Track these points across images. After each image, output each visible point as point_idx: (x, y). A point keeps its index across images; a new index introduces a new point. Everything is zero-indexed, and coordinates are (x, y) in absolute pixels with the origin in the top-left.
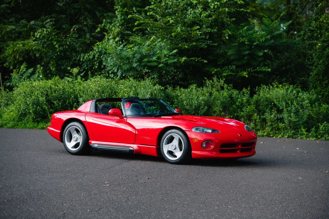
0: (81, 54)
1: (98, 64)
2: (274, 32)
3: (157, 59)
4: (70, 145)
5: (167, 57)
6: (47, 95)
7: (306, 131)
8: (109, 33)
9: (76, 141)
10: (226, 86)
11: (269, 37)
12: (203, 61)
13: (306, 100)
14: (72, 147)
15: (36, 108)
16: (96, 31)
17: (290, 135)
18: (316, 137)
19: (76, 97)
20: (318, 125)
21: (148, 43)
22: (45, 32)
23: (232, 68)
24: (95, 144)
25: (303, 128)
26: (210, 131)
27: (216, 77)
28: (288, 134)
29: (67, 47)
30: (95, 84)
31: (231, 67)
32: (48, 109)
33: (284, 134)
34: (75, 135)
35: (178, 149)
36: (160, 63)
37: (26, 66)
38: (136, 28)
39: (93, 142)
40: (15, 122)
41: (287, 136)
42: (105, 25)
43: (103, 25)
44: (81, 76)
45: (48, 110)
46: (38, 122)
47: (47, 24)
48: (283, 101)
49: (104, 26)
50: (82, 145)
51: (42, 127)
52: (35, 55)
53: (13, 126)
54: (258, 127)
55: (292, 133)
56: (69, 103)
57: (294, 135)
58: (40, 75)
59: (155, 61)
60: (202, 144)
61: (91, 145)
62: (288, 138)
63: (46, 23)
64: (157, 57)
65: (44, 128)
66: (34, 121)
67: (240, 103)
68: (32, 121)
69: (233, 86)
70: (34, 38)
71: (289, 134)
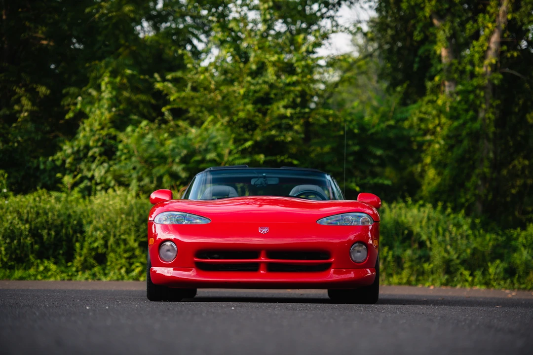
5: (235, 154)
7: (470, 275)
16: (66, 117)
18: (486, 284)
20: (487, 265)
25: (465, 270)
28: (439, 281)
32: (31, 244)
42: (83, 107)
43: (79, 107)
44: (79, 188)
51: (19, 277)
54: (390, 271)
58: (4, 189)
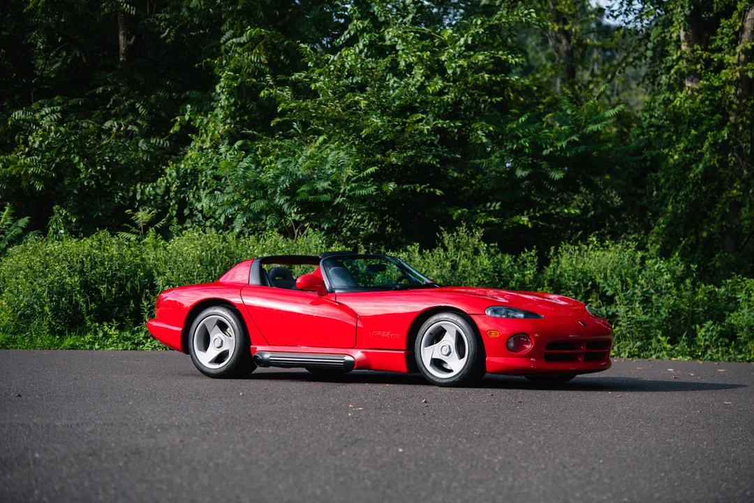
0: (136, 185)
1: (177, 206)
2: (584, 127)
3: (329, 185)
4: (205, 358)
5: (353, 182)
6: (81, 272)
7: (669, 342)
8: (202, 135)
9: (219, 347)
10: (484, 246)
11: (575, 138)
12: (434, 192)
13: (665, 273)
14: (211, 362)
15: (58, 302)
16: (172, 131)
17: (632, 351)
18: (691, 354)
19: (149, 275)
20: (693, 327)
21: (309, 151)
22: (52, 134)
23: (492, 209)
24: (265, 352)
25: (662, 336)
26: (522, 316)
27: (465, 224)
28: (627, 350)
29: (104, 168)
30: (192, 245)
31: (490, 206)
32: (86, 302)
33: (619, 350)
34: (216, 335)
35: (454, 354)
36: (336, 196)
37: (13, 211)
38: (278, 119)
39: (259, 348)
40: (10, 336)
41: (627, 354)
42: (192, 117)
43: (187, 118)
44: (156, 228)
45: (85, 305)
46: (61, 334)
47: (44, 118)
48: (615, 277)
49: (190, 120)
50: (235, 355)
51: (71, 345)
52: (32, 188)
53: (4, 343)
55: (636, 348)
56: (132, 289)
57: (643, 351)
58: (61, 229)
59: (325, 191)
60: (507, 342)
61: (256, 354)
62: (628, 357)
63: (42, 117)
64: (330, 183)
65: (76, 346)
66: (53, 331)
67: (518, 284)
68: (48, 333)
69: (498, 247)
70: (27, 149)
71: (630, 349)
